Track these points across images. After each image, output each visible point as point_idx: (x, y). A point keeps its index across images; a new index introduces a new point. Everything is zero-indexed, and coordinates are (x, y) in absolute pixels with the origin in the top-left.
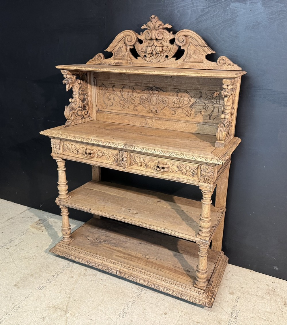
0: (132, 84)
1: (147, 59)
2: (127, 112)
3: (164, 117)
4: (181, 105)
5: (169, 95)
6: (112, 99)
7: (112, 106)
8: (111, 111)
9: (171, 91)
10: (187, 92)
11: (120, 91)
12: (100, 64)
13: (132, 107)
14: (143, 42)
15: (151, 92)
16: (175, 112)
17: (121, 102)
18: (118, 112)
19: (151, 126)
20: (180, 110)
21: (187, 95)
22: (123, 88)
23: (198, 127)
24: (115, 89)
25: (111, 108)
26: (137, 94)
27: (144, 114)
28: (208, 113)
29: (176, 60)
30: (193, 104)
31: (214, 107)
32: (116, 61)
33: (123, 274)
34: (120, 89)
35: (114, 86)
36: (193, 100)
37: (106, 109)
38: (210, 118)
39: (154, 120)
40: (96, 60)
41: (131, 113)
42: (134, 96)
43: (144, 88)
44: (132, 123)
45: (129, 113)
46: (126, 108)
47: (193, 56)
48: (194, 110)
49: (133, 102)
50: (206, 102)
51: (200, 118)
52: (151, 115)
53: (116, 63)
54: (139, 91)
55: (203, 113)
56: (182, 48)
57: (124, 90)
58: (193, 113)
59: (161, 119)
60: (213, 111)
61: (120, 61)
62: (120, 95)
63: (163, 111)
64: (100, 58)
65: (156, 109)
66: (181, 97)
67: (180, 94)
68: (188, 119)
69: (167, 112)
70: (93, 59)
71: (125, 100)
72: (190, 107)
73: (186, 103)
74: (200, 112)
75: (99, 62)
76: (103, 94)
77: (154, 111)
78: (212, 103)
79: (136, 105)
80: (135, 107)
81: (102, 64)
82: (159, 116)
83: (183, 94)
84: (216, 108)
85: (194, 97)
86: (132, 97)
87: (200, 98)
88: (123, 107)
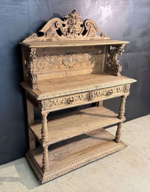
0: (57, 52)
1: (68, 36)
2: (54, 71)
3: (76, 69)
4: (85, 60)
5: (79, 56)
6: (43, 64)
7: (43, 68)
8: (42, 72)
9: (80, 53)
10: (88, 53)
11: (49, 58)
12: (35, 41)
13: (57, 67)
14: (66, 25)
15: (69, 55)
16: (82, 64)
17: (49, 65)
18: (48, 72)
19: (69, 76)
20: (84, 63)
21: (88, 54)
22: (51, 56)
23: (92, 70)
24: (45, 57)
25: (43, 70)
26: (60, 58)
27: (65, 70)
28: (97, 62)
29: (83, 36)
30: (90, 58)
31: (99, 58)
32: (48, 38)
33: (92, 160)
34: (49, 57)
35: (45, 55)
36: (90, 57)
37: (39, 71)
38: (97, 64)
39: (71, 72)
40: (32, 38)
41: (56, 71)
42: (59, 60)
43: (65, 54)
44: (58, 77)
45: (55, 71)
46: (53, 69)
47: (92, 33)
48: (90, 62)
49: (58, 64)
50: (96, 56)
51: (93, 65)
52: (69, 69)
53: (48, 40)
54: (62, 56)
55: (94, 62)
56: (86, 29)
57: (52, 57)
58: (90, 63)
59: (74, 70)
60: (98, 61)
61: (50, 38)
62: (49, 61)
63: (75, 65)
64: (35, 37)
65: (72, 65)
66: (85, 55)
67: (84, 54)
68: (88, 67)
69: (78, 65)
70: (30, 37)
71: (53, 63)
72: (89, 60)
73: (87, 58)
74: (93, 62)
75: (34, 40)
76: (36, 62)
77: (71, 66)
78: (98, 56)
79: (60, 65)
80: (59, 67)
81: (37, 41)
82: (73, 69)
83: (86, 54)
84: (100, 59)
85: (91, 55)
86: (57, 60)
87: (93, 55)
88: (51, 68)
